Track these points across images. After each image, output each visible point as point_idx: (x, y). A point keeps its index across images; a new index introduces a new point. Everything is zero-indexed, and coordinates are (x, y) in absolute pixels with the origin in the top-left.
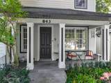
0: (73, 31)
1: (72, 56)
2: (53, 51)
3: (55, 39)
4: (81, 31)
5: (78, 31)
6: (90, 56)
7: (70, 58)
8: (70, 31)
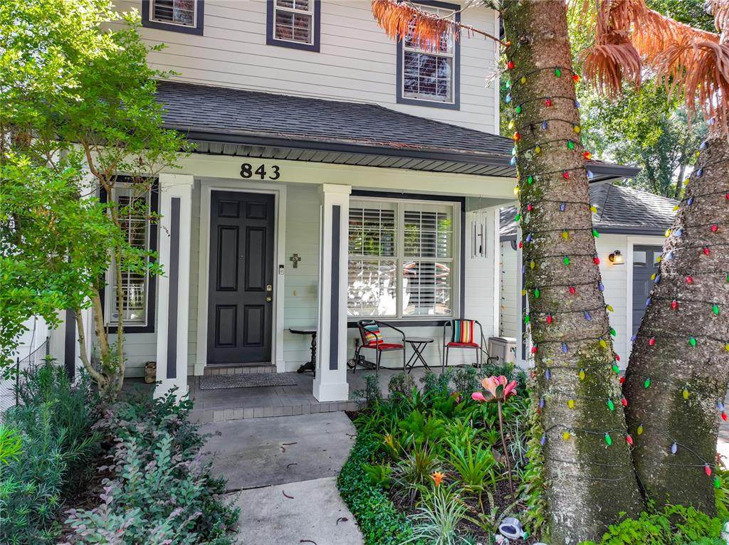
0: (389, 216)
1: (381, 347)
2: (280, 322)
3: (295, 260)
4: (429, 219)
5: (411, 217)
6: (471, 344)
7: (370, 355)
8: (372, 214)
